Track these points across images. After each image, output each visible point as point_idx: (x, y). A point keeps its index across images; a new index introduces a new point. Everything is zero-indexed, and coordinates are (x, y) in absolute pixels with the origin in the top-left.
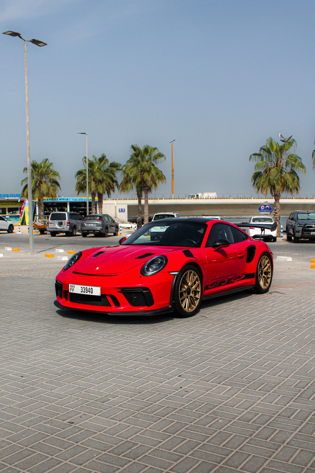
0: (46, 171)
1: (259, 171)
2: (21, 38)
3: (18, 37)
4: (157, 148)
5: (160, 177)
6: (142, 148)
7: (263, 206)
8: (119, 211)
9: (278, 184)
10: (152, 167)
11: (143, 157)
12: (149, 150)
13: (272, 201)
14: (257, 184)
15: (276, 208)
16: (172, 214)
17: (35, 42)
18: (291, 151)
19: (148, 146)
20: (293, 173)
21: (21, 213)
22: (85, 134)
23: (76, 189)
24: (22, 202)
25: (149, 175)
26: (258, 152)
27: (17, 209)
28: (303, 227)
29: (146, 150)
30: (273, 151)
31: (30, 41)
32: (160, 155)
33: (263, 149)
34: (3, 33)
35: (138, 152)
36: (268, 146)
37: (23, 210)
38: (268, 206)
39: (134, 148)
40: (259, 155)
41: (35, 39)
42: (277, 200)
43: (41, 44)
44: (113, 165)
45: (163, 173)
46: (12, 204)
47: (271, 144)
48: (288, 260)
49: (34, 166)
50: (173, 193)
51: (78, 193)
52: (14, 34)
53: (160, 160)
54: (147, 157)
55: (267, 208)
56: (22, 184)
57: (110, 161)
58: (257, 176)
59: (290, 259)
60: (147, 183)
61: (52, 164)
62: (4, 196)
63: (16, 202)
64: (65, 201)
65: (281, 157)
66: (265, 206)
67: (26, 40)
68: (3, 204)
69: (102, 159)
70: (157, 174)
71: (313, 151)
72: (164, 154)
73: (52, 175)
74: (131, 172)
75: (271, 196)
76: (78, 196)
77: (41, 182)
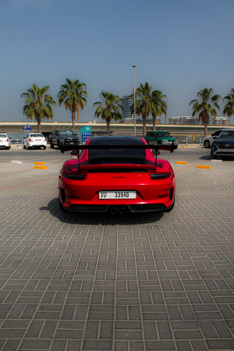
1: (27, 104)
7: (26, 127)
9: (41, 113)
13: (36, 124)
14: (26, 113)
15: (38, 128)
18: (47, 93)
20: (48, 106)
26: (26, 92)
28: (65, 140)
30: (36, 92)
33: (30, 91)
36: (33, 89)
38: (29, 127)
40: (27, 94)
42: (39, 123)
47: (35, 88)
55: (29, 128)
58: (26, 107)
65: (42, 96)
66: (27, 127)
71: (57, 94)
75: (35, 120)
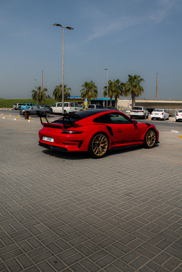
0: (91, 86)
2: (61, 26)
3: (60, 26)
4: (140, 76)
5: (141, 89)
6: (133, 76)
8: (130, 105)
10: (137, 85)
11: (133, 80)
12: (137, 77)
16: (141, 107)
17: (68, 28)
19: (136, 75)
21: (83, 104)
22: (107, 69)
23: (104, 95)
24: (84, 100)
25: (136, 88)
27: (81, 103)
29: (135, 77)
31: (66, 28)
32: (142, 80)
34: (53, 25)
35: (131, 78)
37: (84, 103)
39: (129, 76)
41: (68, 27)
43: (71, 29)
44: (122, 84)
45: (143, 88)
46: (80, 101)
48: (176, 133)
49: (86, 84)
50: (156, 97)
51: (105, 96)
52: (58, 25)
53: (141, 82)
54: (136, 80)
56: (81, 92)
57: (121, 82)
59: (177, 132)
60: (134, 92)
61: (94, 83)
62: (76, 97)
63: (81, 99)
64: (102, 100)
67: (64, 27)
68: (75, 100)
69: (118, 81)
70: (139, 88)
72: (143, 79)
73: (94, 88)
74: (127, 87)
76: (104, 98)
77: (89, 91)
